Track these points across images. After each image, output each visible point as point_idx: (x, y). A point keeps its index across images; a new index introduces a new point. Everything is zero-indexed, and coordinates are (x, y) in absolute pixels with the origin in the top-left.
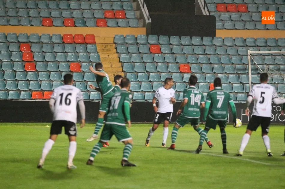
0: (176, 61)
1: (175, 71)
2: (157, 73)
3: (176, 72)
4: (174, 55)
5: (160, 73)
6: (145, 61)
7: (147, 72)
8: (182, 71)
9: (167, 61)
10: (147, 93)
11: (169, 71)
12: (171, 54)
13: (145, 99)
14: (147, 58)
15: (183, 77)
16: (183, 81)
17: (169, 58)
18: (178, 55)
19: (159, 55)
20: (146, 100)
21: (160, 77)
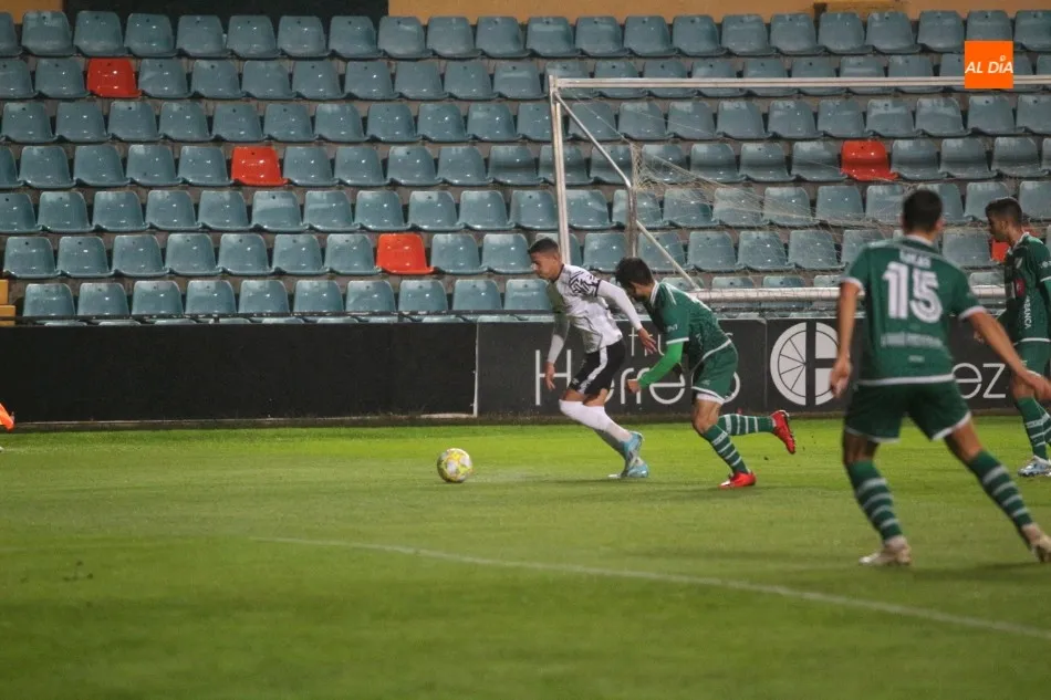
0: (210, 130)
1: (209, 178)
2: (127, 190)
3: (215, 182)
4: (202, 105)
5: (143, 191)
6: (67, 135)
7: (81, 185)
8: (243, 178)
9: (171, 133)
10: (86, 287)
11: (185, 182)
12: (188, 101)
13: (81, 312)
14: (76, 122)
15: (250, 209)
16: (252, 226)
17: (178, 119)
18: (219, 105)
19: (133, 104)
20: (84, 319)
21: (144, 207)
